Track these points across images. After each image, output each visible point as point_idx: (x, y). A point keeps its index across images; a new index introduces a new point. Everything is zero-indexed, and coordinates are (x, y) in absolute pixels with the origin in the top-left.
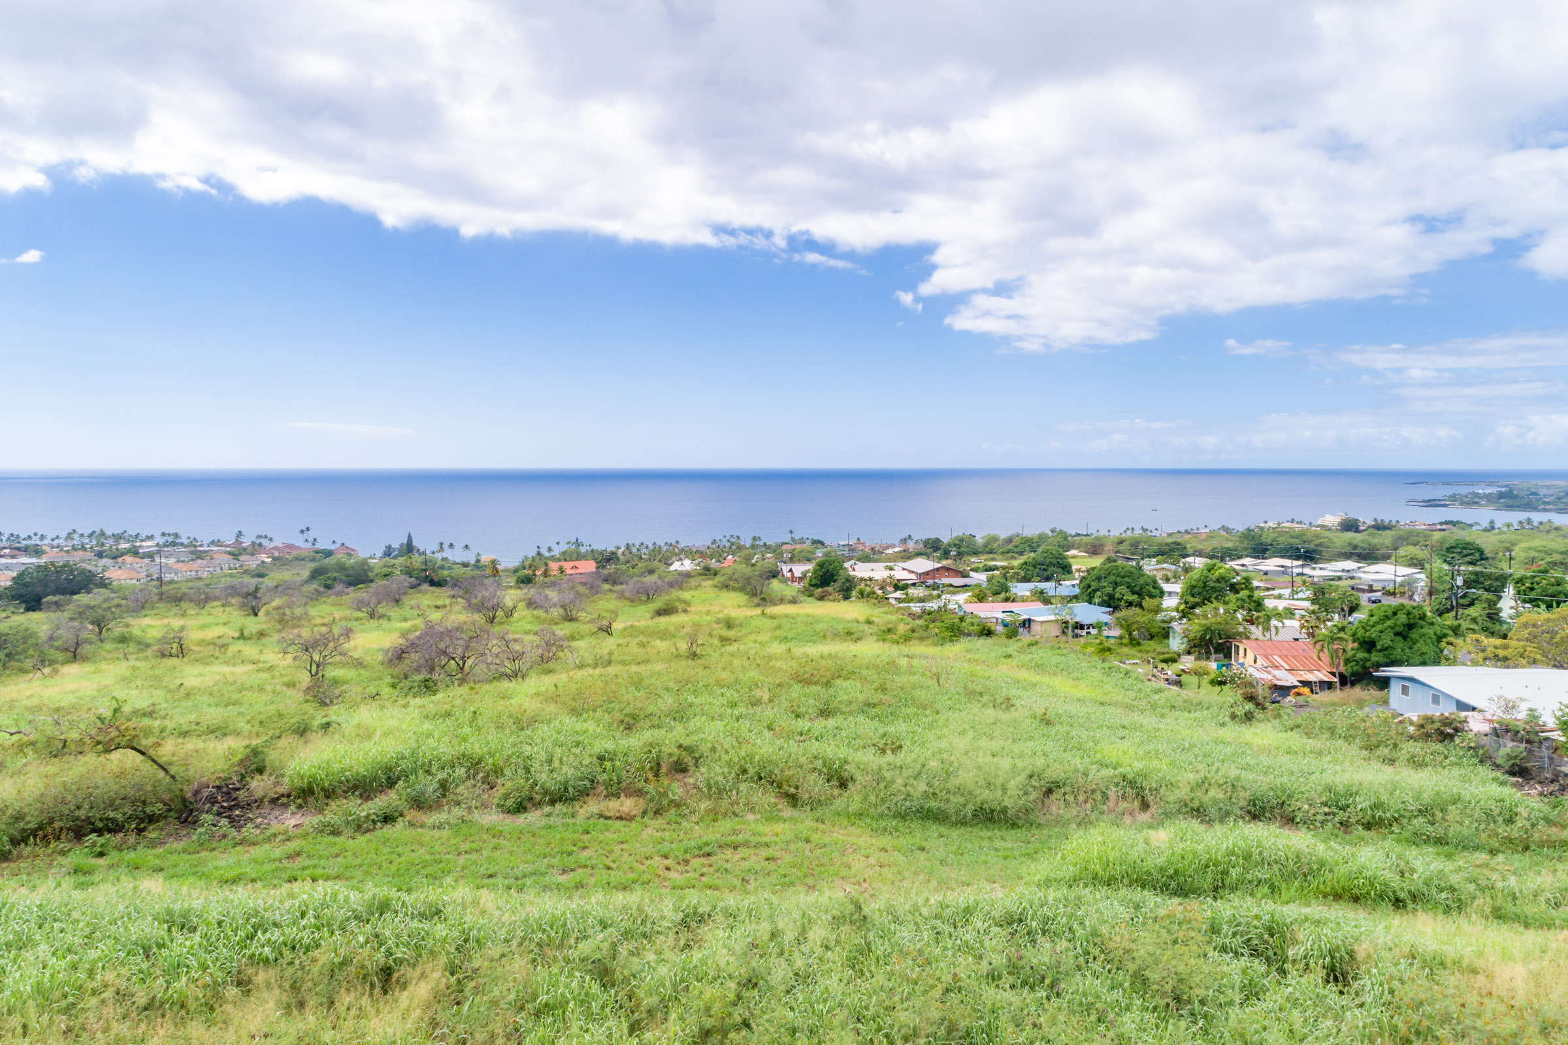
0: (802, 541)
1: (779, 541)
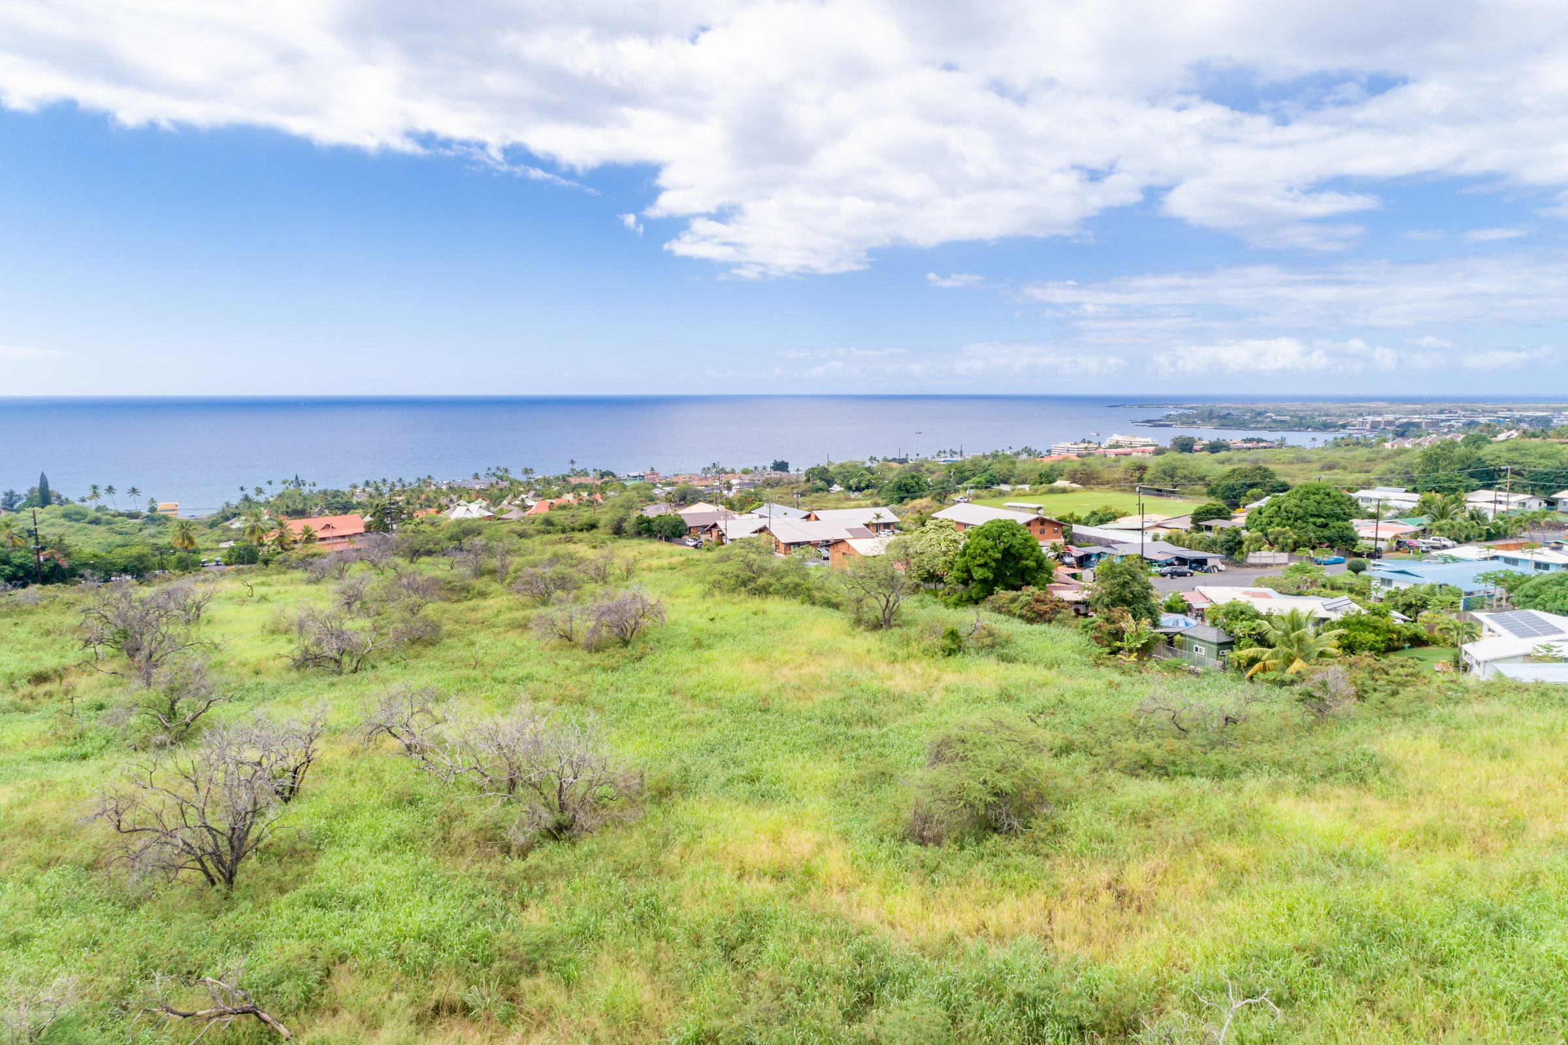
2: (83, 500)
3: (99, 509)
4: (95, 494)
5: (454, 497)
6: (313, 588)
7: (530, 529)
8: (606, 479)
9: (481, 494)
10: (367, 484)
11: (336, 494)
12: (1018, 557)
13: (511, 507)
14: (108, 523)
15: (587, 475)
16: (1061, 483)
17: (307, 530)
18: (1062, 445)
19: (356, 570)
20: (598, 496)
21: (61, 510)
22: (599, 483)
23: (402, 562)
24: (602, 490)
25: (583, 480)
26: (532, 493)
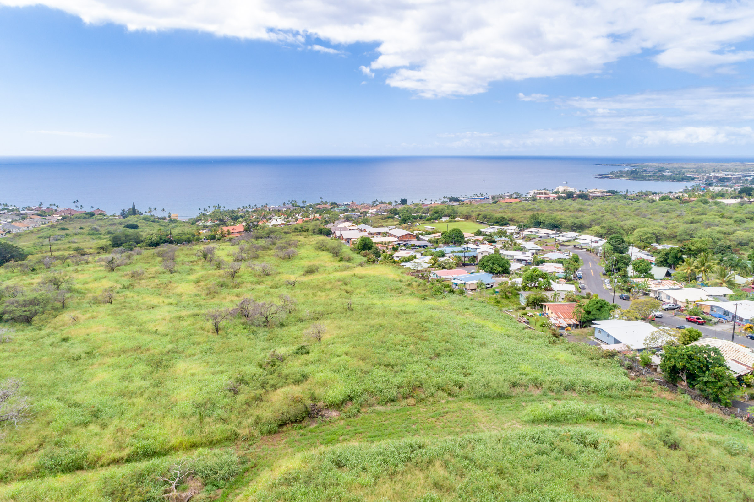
0: (326, 203)
1: (316, 203)
2: (146, 212)
3: (153, 216)
4: (150, 211)
5: (274, 215)
10: (243, 207)
11: (233, 212)
14: (157, 221)
21: (141, 217)
23: (254, 240)
26: (301, 213)
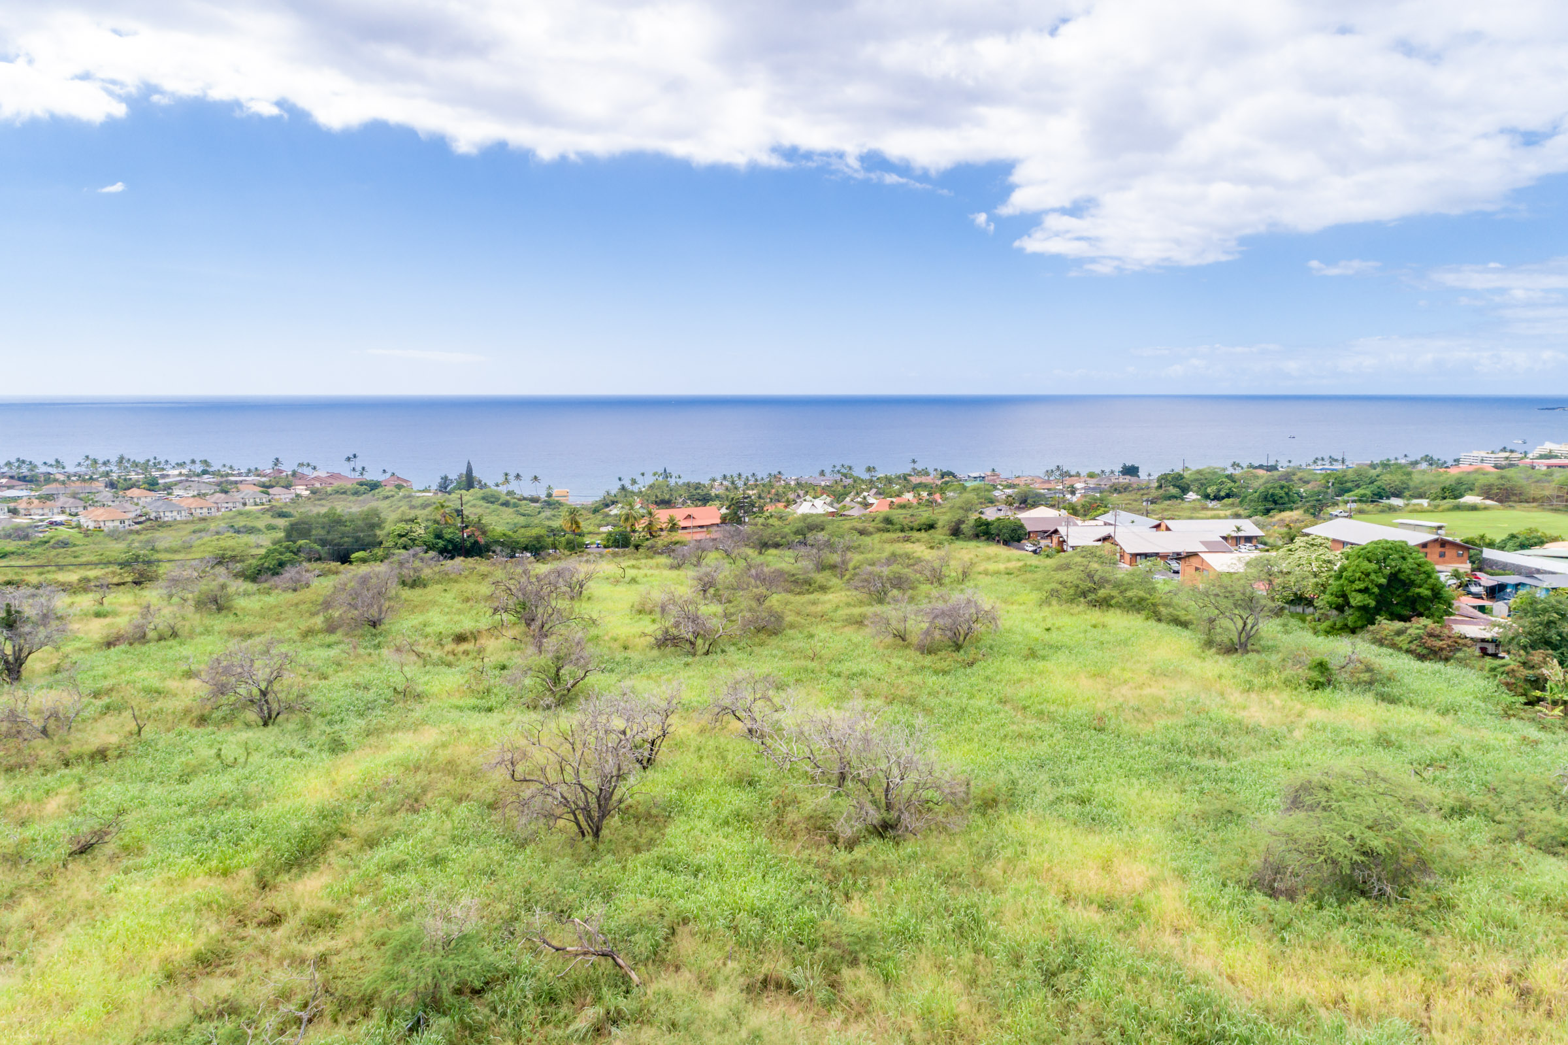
2: (497, 485)
3: (509, 493)
4: (507, 481)
5: (801, 493)
6: (675, 573)
7: (871, 527)
8: (946, 479)
9: (826, 490)
10: (726, 478)
11: (698, 486)
12: (1408, 584)
13: (853, 504)
14: (515, 505)
15: (927, 474)
16: (1469, 499)
17: (671, 520)
18: (1475, 453)
19: (712, 558)
20: (937, 496)
21: (480, 493)
22: (939, 482)
23: (752, 553)
24: (942, 490)
25: (924, 479)
26: (874, 491)
